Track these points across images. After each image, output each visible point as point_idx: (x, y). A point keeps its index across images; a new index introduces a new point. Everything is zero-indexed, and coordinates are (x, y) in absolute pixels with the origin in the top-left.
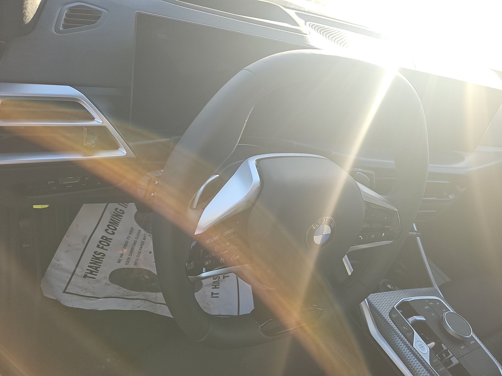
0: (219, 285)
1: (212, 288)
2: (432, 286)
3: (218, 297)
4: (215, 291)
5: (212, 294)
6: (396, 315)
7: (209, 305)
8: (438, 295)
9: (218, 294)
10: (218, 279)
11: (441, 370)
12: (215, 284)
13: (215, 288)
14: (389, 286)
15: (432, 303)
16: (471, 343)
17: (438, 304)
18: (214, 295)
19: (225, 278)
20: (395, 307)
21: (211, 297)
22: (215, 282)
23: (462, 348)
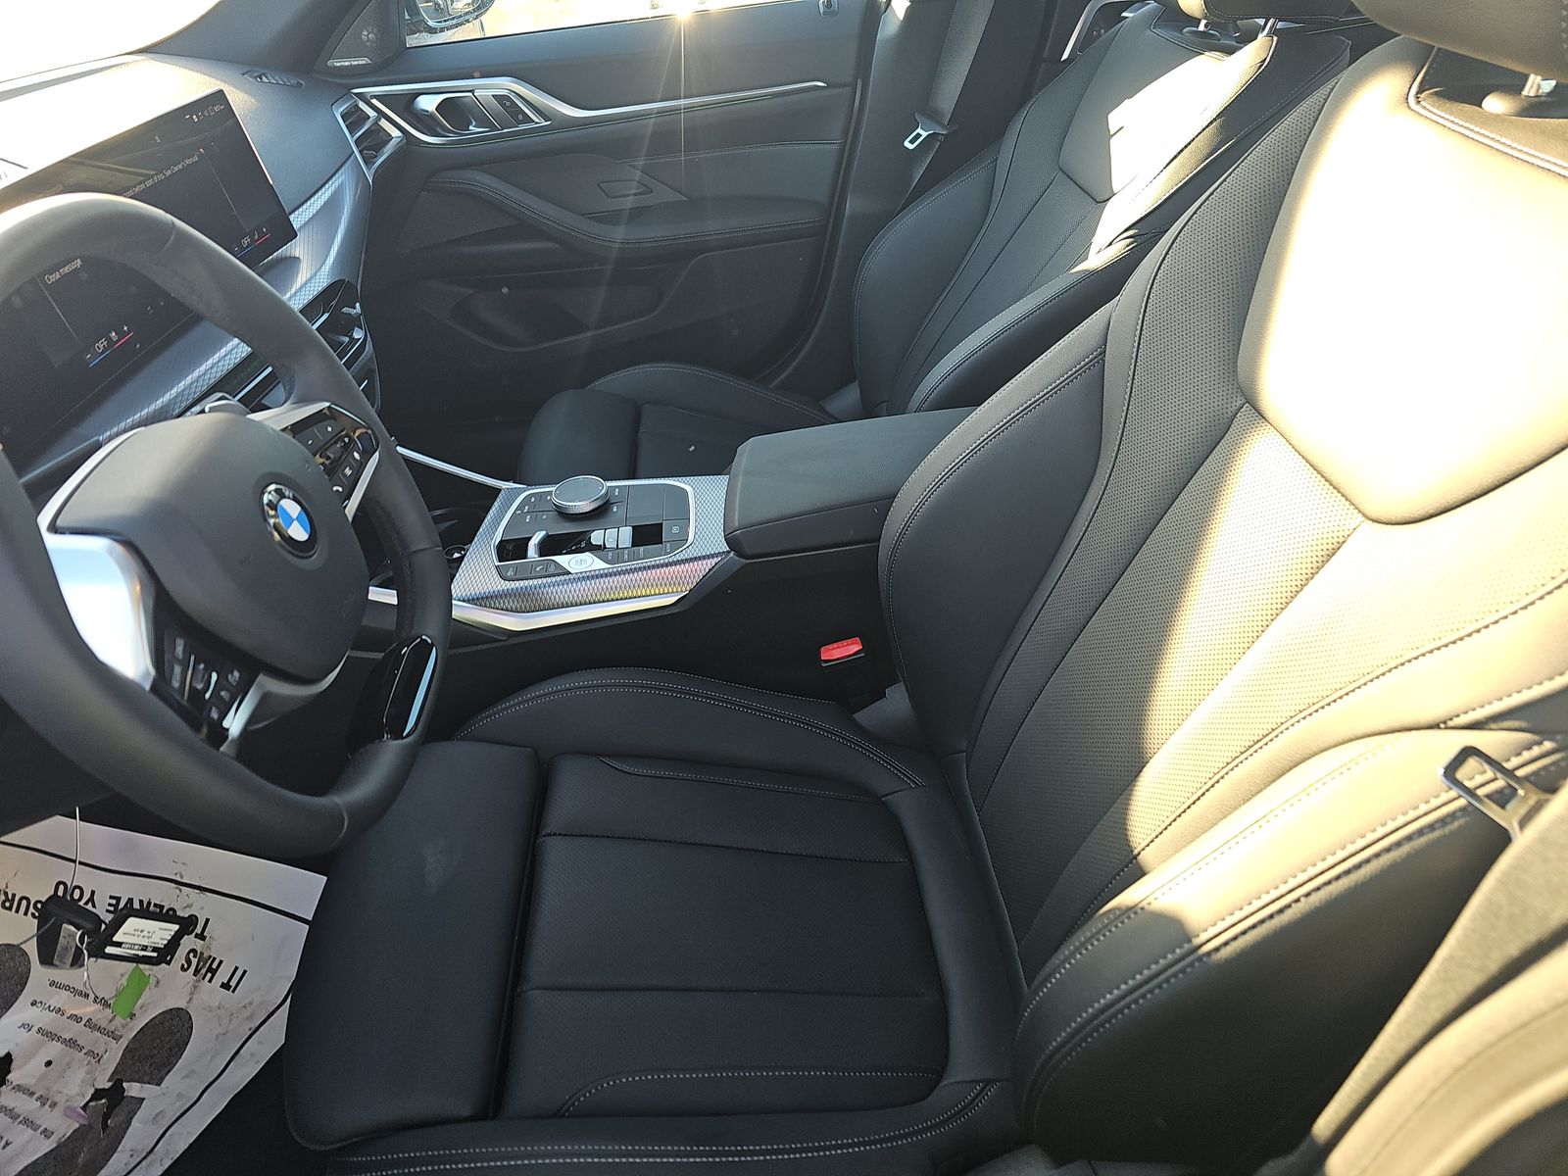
0: (214, 959)
1: (210, 981)
2: (498, 491)
3: (245, 972)
4: (222, 976)
5: (226, 986)
6: (511, 569)
7: (250, 1004)
8: (519, 492)
9: (236, 968)
10: (195, 957)
11: (626, 556)
12: (203, 971)
13: (214, 972)
14: (456, 555)
15: (527, 507)
16: (617, 494)
17: (533, 500)
18: (233, 983)
19: (205, 934)
20: (497, 564)
21: (233, 992)
22: (197, 968)
23: (615, 510)
